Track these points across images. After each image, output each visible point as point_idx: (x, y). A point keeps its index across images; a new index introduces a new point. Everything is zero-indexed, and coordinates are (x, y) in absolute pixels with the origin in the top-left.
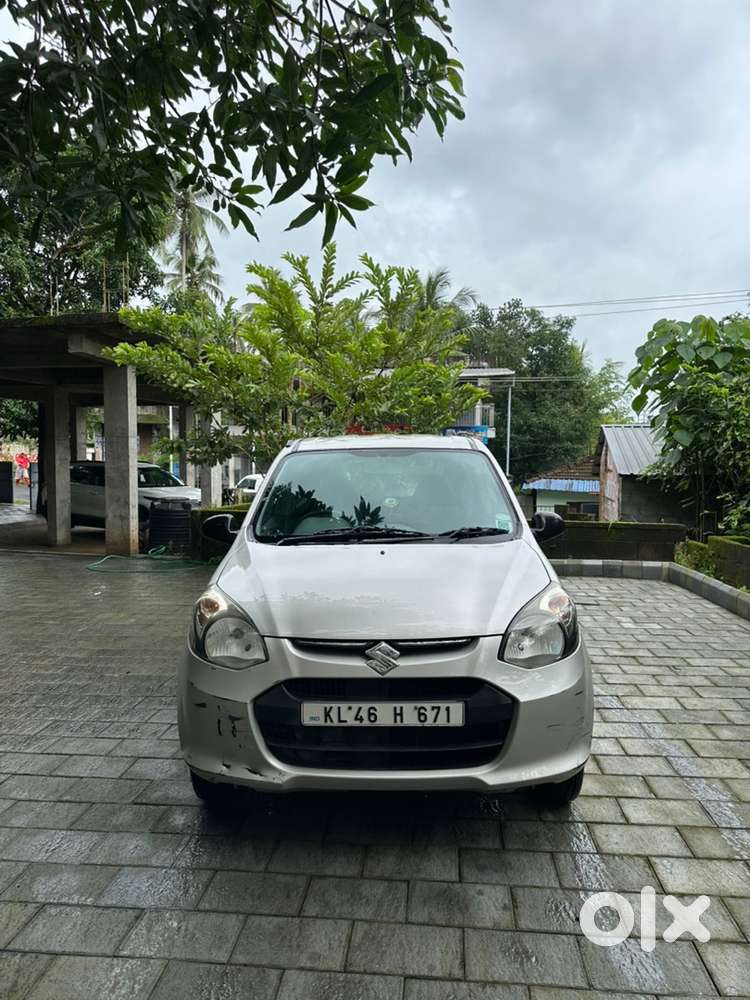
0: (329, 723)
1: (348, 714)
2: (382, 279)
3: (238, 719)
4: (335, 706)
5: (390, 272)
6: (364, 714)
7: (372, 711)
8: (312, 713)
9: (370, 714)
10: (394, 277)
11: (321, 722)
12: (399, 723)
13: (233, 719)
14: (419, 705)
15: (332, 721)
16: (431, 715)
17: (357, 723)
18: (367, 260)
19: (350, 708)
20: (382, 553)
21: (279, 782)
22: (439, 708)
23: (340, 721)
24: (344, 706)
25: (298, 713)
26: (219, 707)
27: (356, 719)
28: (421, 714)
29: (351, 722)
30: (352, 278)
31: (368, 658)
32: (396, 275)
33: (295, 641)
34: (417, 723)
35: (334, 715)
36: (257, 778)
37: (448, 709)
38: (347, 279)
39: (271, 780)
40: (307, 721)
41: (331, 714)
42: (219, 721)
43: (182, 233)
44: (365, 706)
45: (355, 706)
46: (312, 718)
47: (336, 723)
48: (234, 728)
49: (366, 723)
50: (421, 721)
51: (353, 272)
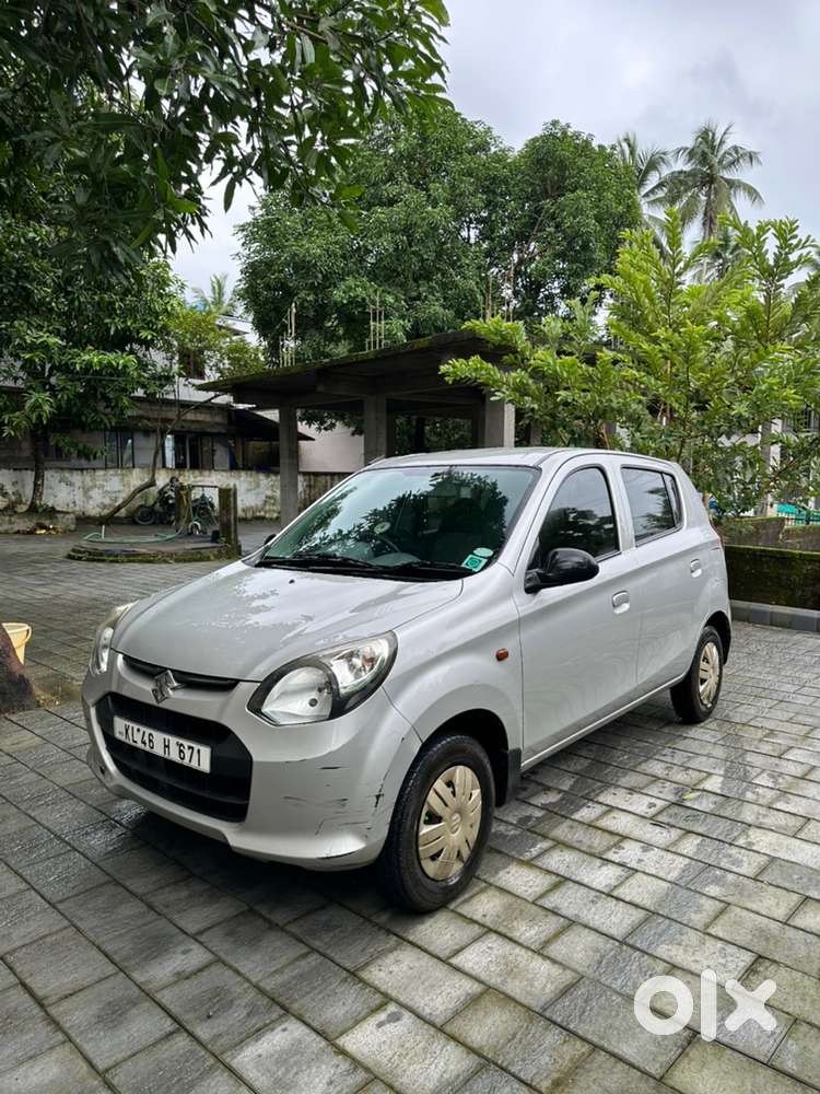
1: (138, 735)
4: (131, 725)
6: (146, 738)
7: (152, 737)
8: (120, 728)
9: (150, 740)
11: (124, 738)
12: (166, 755)
14: (181, 741)
15: (129, 739)
16: (187, 754)
17: (142, 746)
19: (140, 730)
20: (292, 582)
22: (193, 749)
23: (133, 741)
24: (135, 727)
25: (113, 725)
27: (142, 742)
28: (181, 751)
29: (137, 743)
31: (157, 684)
33: (126, 658)
34: (178, 760)
35: (130, 733)
37: (199, 751)
40: (117, 734)
43: (705, 214)
44: (148, 731)
45: (144, 729)
46: (120, 732)
49: (147, 748)
50: (180, 758)
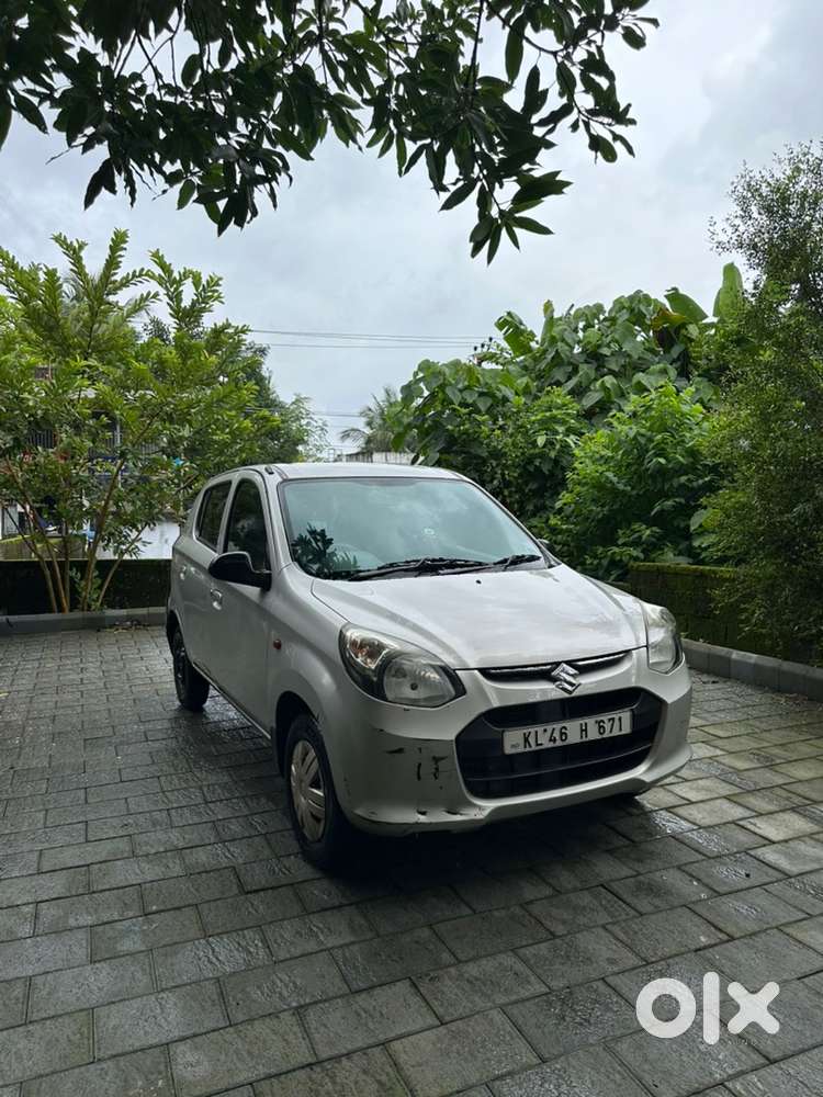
0: (528, 749)
1: (543, 736)
2: (174, 281)
3: (443, 759)
4: (532, 730)
5: (185, 275)
6: (557, 735)
7: (563, 731)
8: (514, 741)
9: (562, 734)
10: (189, 282)
11: (521, 749)
12: (584, 739)
13: (436, 760)
14: (598, 719)
15: (530, 746)
16: (607, 726)
17: (551, 745)
18: (158, 258)
19: (545, 730)
21: (481, 817)
22: (613, 719)
23: (537, 745)
24: (540, 729)
25: (500, 743)
26: (420, 749)
27: (551, 740)
28: (601, 728)
29: (548, 745)
30: (140, 275)
31: (554, 680)
32: (190, 280)
33: (484, 671)
34: (599, 737)
35: (532, 740)
36: (458, 818)
37: (620, 719)
38: (134, 276)
39: (473, 817)
40: (508, 750)
41: (530, 740)
42: (420, 765)
44: (557, 726)
45: (549, 728)
46: (513, 746)
47: (534, 748)
48: (437, 769)
49: (559, 743)
50: (601, 734)
51: (143, 269)
